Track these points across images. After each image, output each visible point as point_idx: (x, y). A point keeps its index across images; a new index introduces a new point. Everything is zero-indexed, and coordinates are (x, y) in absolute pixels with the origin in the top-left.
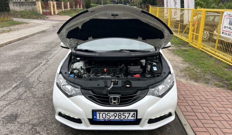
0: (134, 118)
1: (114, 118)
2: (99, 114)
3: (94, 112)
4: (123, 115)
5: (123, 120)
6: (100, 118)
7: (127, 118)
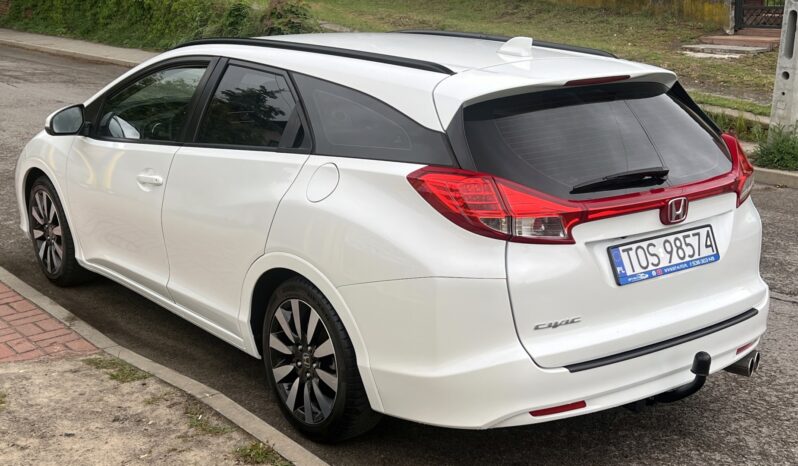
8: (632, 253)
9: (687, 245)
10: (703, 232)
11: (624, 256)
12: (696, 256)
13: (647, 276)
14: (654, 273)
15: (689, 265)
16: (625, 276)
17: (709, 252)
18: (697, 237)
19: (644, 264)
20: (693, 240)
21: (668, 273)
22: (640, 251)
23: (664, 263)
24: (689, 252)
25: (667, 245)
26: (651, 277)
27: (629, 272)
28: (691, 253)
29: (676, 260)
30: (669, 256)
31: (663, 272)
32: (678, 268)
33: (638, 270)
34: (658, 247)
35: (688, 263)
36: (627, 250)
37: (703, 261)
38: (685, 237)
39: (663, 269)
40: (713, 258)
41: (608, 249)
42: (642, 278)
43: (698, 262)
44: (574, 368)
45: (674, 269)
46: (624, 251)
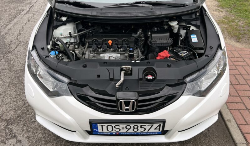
0: (159, 130)
1: (127, 131)
2: (101, 126)
3: (93, 123)
4: (141, 127)
5: (140, 133)
6: (103, 131)
7: (148, 131)
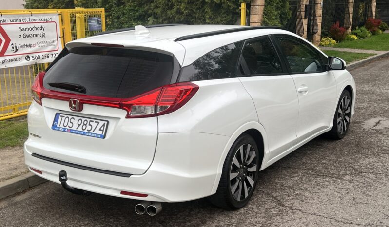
8: (64, 118)
9: (90, 125)
10: (102, 123)
11: (60, 118)
12: (91, 132)
13: (63, 130)
14: (66, 130)
15: (84, 134)
16: (56, 126)
17: (100, 132)
18: (97, 124)
19: (65, 125)
20: (94, 124)
21: (72, 133)
22: (67, 119)
23: (74, 128)
24: (89, 128)
25: (80, 121)
26: (64, 131)
27: (58, 126)
28: (89, 129)
29: (80, 129)
30: (78, 126)
31: (70, 131)
32: (78, 133)
33: (62, 126)
34: (75, 121)
35: (84, 132)
36: (62, 117)
37: (93, 135)
38: (90, 121)
39: (71, 130)
40: (100, 136)
41: (57, 114)
42: (61, 129)
43: (90, 134)
44: (34, 155)
45: (76, 132)
46: (61, 116)
